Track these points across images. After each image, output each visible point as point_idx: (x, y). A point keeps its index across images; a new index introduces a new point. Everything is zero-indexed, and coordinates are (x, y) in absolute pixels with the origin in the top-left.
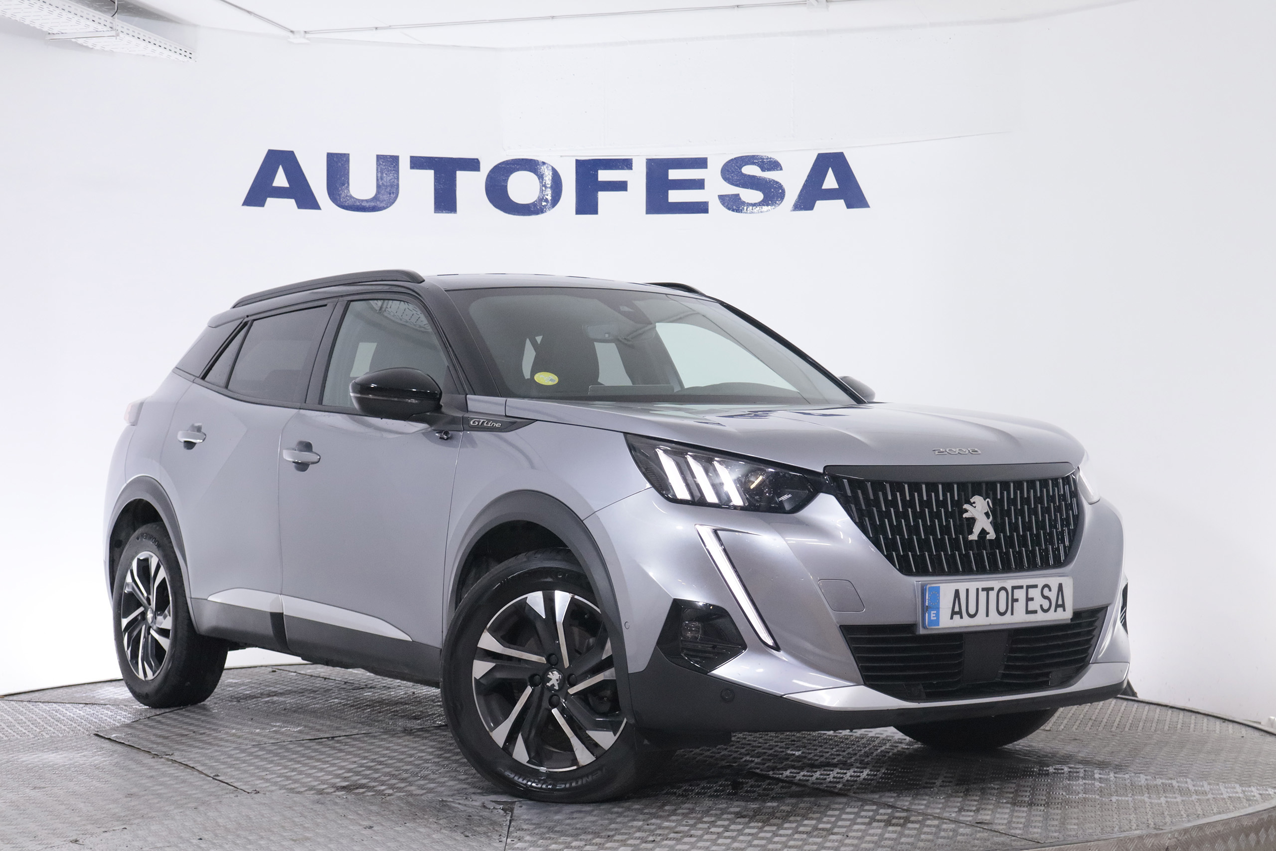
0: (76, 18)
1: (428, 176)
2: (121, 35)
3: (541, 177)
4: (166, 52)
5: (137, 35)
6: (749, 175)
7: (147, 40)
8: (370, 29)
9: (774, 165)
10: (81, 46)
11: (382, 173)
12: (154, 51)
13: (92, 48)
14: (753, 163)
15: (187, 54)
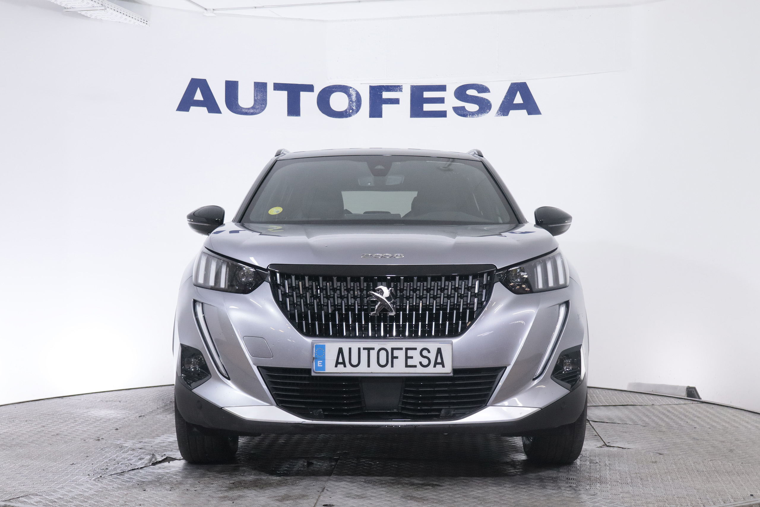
1: (284, 94)
2: (108, 9)
3: (349, 96)
4: (133, 20)
5: (116, 10)
6: (471, 95)
7: (122, 12)
8: (252, 8)
9: (485, 89)
10: (84, 16)
11: (257, 93)
12: (126, 19)
13: (90, 18)
14: (473, 88)
15: (145, 22)
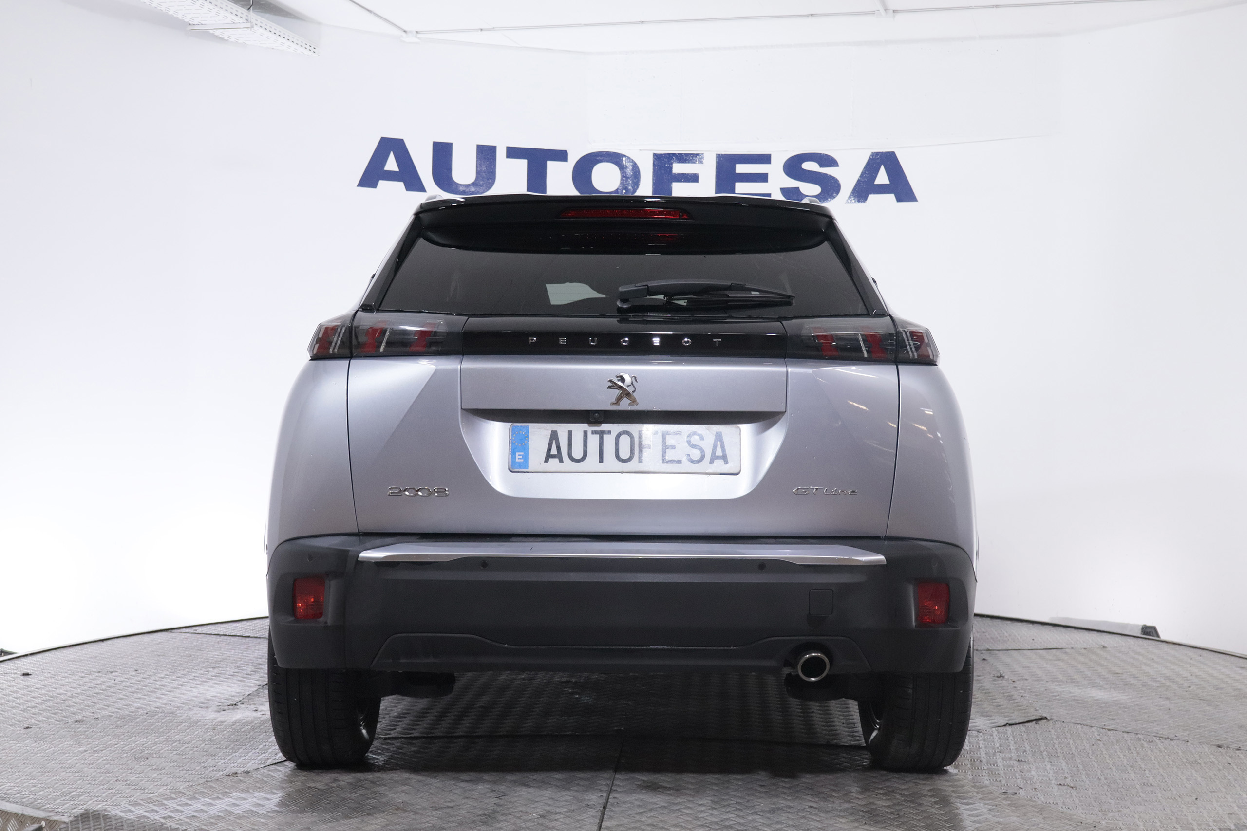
1: (522, 164)
2: (256, 27)
3: (622, 168)
4: (294, 46)
5: (269, 29)
6: (809, 171)
7: (278, 33)
8: (476, 30)
9: (831, 162)
11: (481, 162)
12: (283, 44)
14: (813, 160)
15: (312, 48)
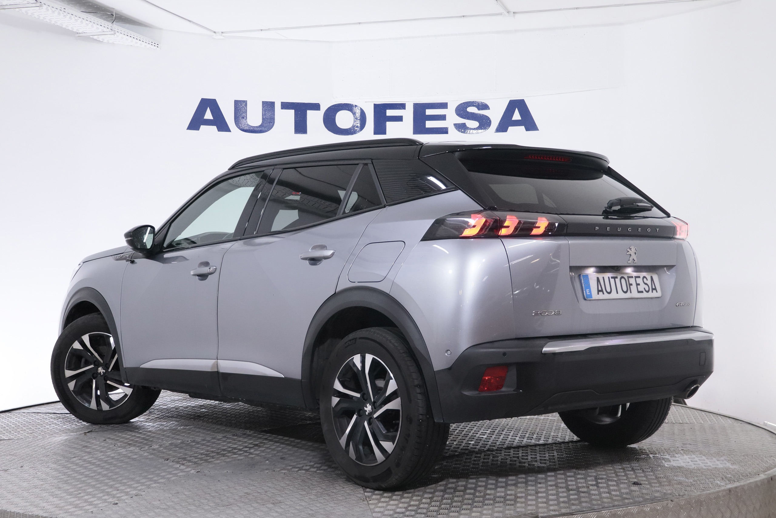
0: (91, 24)
1: (291, 113)
2: (117, 34)
3: (354, 114)
4: (144, 44)
5: (126, 34)
6: (471, 113)
7: (132, 36)
8: (258, 30)
9: (485, 107)
10: (96, 40)
11: (265, 111)
12: (136, 43)
13: (102, 42)
14: (473, 106)
15: (156, 45)
